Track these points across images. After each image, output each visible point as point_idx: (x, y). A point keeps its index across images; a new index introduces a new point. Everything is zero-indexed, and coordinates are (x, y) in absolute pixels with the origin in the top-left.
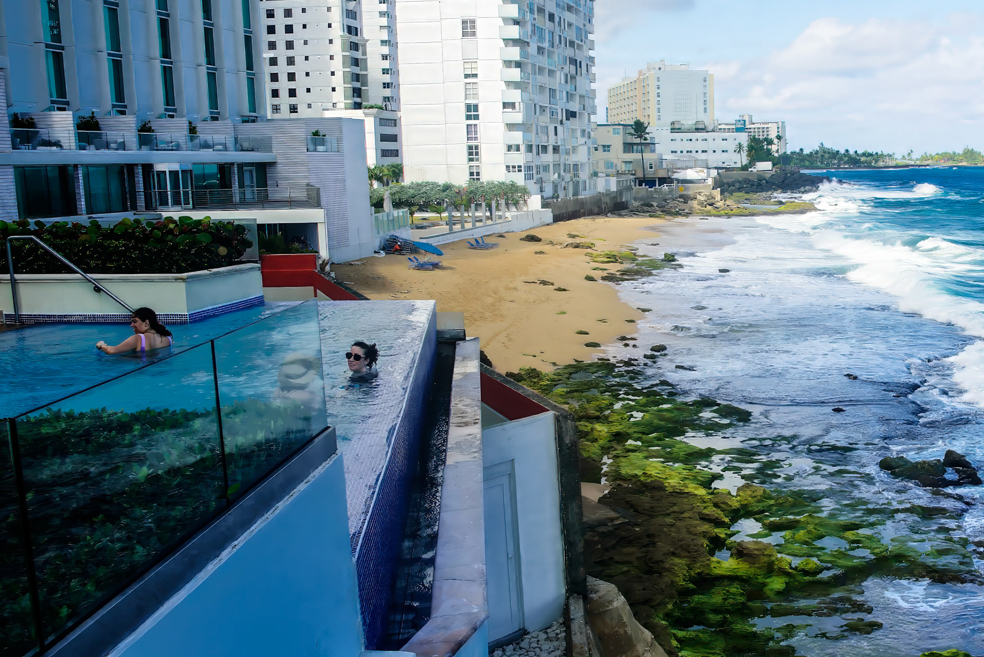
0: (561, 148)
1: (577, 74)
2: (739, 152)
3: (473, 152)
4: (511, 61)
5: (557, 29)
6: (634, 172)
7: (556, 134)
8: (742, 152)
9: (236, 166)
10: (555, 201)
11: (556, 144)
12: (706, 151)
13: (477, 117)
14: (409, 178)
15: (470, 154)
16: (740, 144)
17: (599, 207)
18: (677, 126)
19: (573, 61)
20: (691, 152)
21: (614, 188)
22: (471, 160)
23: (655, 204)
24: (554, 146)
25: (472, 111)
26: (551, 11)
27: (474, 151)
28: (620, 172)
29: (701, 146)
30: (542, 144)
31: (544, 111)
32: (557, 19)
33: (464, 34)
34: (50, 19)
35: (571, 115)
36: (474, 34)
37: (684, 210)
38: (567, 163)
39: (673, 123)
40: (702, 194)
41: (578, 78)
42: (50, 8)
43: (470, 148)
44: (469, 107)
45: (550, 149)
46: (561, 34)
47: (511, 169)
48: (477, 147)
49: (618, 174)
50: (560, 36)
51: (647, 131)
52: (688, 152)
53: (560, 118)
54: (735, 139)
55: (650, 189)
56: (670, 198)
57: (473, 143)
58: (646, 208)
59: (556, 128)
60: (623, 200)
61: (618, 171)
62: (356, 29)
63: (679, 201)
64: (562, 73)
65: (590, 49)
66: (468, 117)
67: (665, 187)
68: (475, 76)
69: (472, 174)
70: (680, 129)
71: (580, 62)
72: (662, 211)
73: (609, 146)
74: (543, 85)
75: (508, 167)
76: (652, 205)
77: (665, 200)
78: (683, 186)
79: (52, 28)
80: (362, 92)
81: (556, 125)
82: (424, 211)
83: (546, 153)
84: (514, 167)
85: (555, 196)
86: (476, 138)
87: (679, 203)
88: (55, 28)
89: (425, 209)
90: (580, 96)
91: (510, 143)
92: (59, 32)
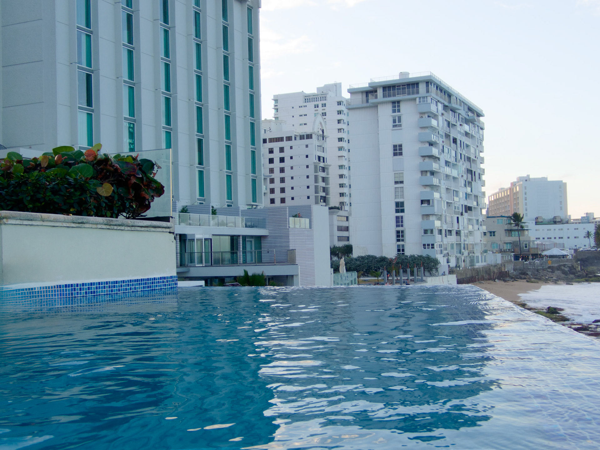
0: (462, 232)
1: (472, 180)
2: (588, 237)
3: (400, 236)
4: (426, 171)
5: (459, 149)
6: (513, 250)
7: (458, 222)
8: (590, 237)
9: (241, 238)
10: (458, 269)
11: (458, 229)
12: (562, 238)
13: (403, 211)
14: (356, 254)
15: (398, 236)
16: (588, 232)
17: (489, 274)
18: (540, 220)
19: (470, 171)
20: (551, 238)
21: (499, 261)
22: (398, 240)
23: (529, 273)
24: (456, 231)
25: (400, 207)
26: (455, 137)
27: (401, 234)
28: (503, 250)
29: (558, 234)
30: (448, 229)
31: (449, 206)
32: (458, 142)
33: (395, 154)
34: (130, 138)
35: (468, 209)
36: (401, 154)
37: (552, 278)
38: (466, 243)
39: (537, 218)
40: (566, 266)
41: (473, 183)
42: (130, 132)
43: (398, 232)
44: (397, 204)
45: (454, 233)
46: (461, 152)
47: (426, 246)
48: (402, 232)
49: (501, 251)
50: (461, 154)
51: (523, 221)
52: (548, 238)
53: (461, 211)
54: (584, 229)
55: (525, 262)
56: (541, 269)
57: (400, 229)
58: (523, 276)
59: (458, 218)
60: (506, 270)
61: (501, 250)
62: (324, 158)
63: (548, 271)
64: (462, 180)
65: (481, 163)
66: (397, 211)
67: (537, 262)
68: (402, 182)
69: (399, 250)
70: (542, 222)
71: (475, 172)
72: (535, 278)
73: (494, 232)
74: (449, 188)
75: (424, 245)
76: (527, 274)
77: (538, 270)
78: (551, 260)
79: (130, 144)
80: (327, 198)
81: (458, 216)
82: (366, 276)
83: (451, 235)
84: (428, 245)
85: (457, 266)
86: (402, 226)
87: (549, 273)
88: (132, 144)
89: (366, 275)
90: (475, 196)
91: (426, 228)
92: (134, 147)
